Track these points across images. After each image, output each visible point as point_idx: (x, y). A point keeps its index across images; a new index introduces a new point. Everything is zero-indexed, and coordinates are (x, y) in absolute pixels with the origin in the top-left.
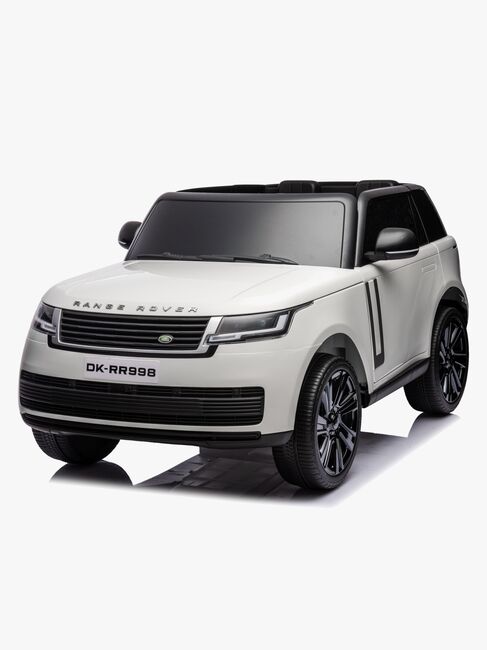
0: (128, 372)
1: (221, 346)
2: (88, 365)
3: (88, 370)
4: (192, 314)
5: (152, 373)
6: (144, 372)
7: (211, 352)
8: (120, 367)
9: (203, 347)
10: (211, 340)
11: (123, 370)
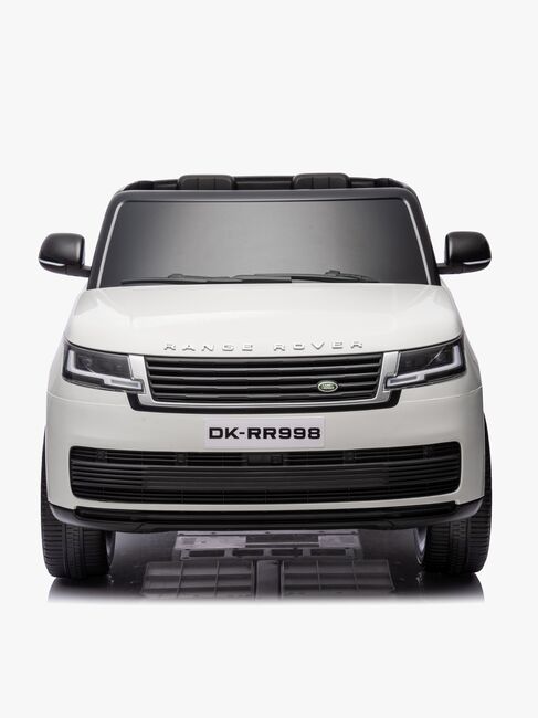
0: (278, 435)
1: (404, 392)
2: (211, 430)
3: (211, 436)
4: (357, 351)
5: (315, 433)
6: (304, 433)
7: (393, 400)
8: (265, 430)
9: (382, 393)
10: (389, 384)
11: (269, 433)
